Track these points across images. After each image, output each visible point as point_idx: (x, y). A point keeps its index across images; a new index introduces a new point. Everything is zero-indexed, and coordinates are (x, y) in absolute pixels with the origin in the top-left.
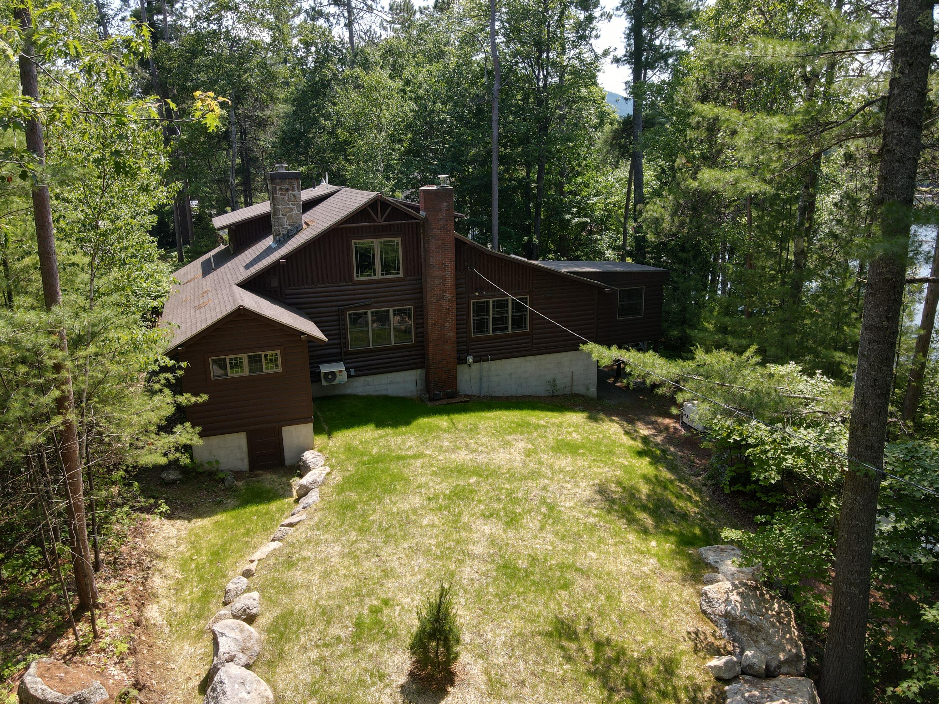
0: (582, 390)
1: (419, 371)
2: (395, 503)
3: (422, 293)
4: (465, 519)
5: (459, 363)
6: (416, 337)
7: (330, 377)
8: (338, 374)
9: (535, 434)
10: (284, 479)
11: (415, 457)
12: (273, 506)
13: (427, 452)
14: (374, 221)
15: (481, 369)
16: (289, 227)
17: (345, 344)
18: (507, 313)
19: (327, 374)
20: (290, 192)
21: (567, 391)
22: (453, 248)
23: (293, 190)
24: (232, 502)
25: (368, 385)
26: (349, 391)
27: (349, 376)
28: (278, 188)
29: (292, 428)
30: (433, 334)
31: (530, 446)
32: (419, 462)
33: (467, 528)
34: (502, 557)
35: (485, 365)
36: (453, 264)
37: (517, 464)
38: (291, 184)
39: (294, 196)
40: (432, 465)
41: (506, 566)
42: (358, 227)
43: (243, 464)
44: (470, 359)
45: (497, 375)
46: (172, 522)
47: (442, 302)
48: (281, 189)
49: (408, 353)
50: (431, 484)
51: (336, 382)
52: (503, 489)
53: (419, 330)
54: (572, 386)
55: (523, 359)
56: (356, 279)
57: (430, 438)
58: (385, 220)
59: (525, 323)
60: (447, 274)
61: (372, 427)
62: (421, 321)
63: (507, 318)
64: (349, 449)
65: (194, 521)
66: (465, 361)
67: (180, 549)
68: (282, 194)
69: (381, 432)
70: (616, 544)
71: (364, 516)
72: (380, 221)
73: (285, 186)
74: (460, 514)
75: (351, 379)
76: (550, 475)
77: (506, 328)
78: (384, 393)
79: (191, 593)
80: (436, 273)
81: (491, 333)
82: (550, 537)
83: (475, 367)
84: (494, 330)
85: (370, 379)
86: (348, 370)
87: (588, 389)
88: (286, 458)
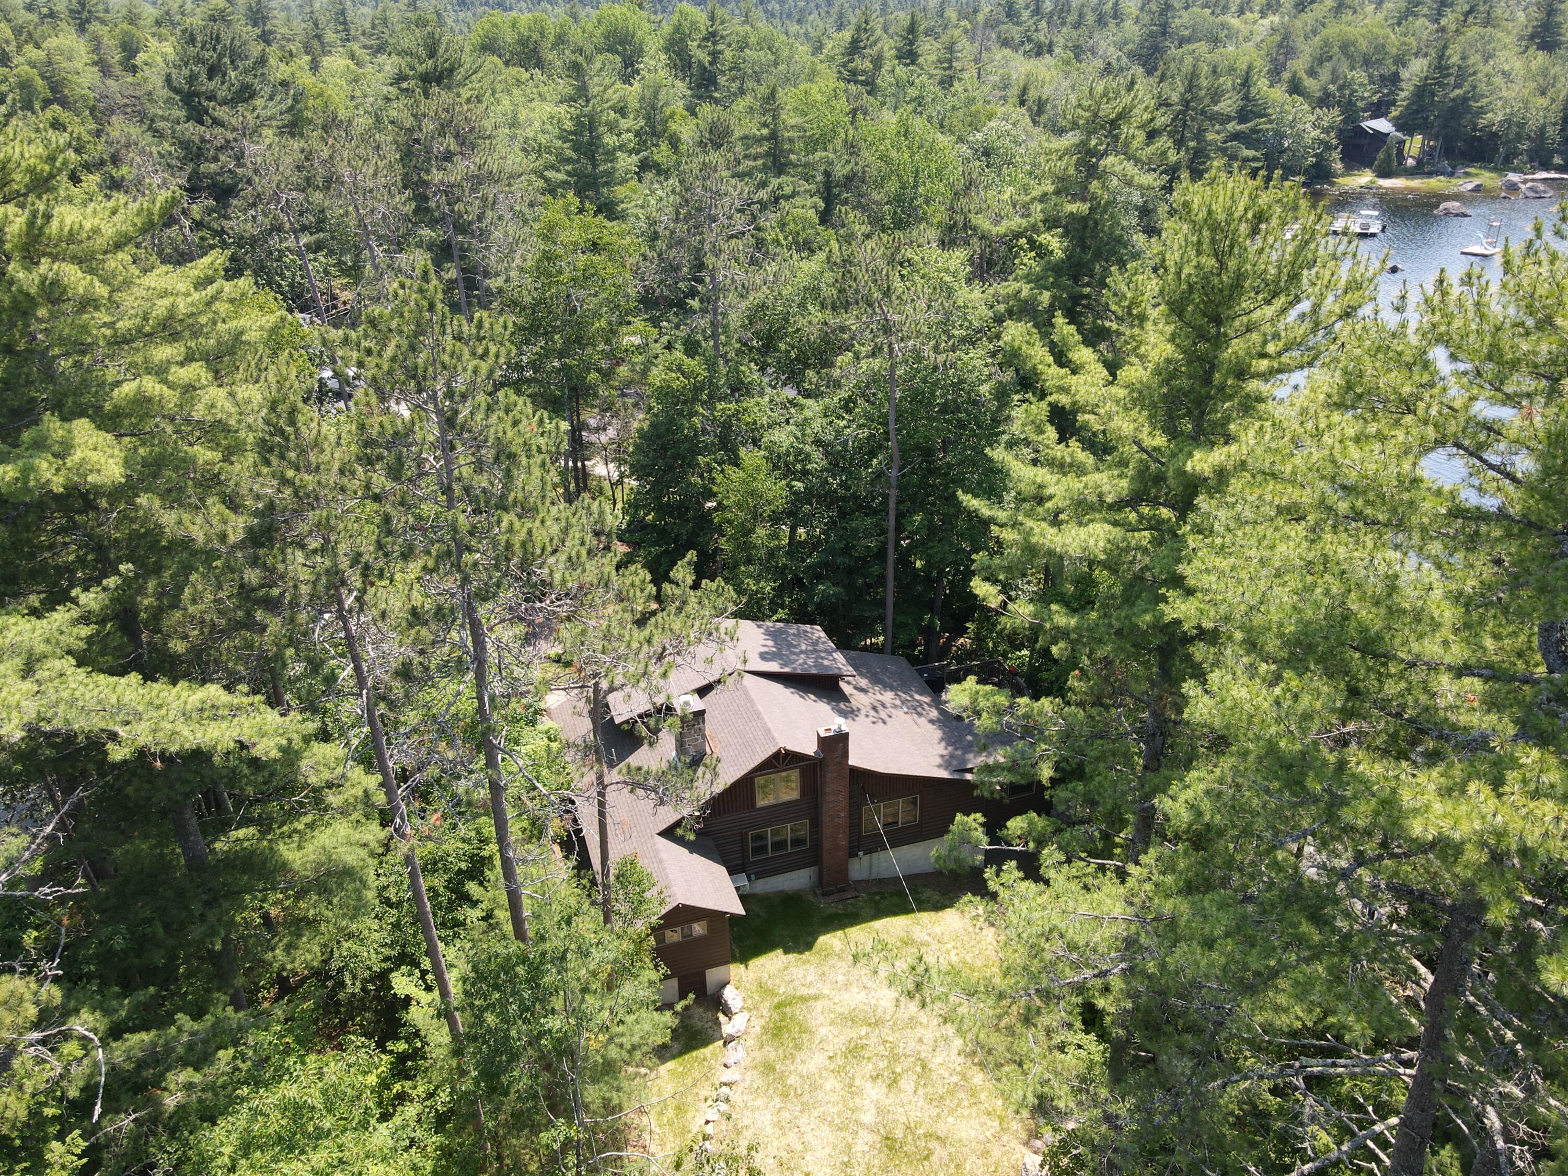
1: (813, 868)
3: (817, 807)
4: (858, 1082)
5: (850, 858)
6: (811, 841)
10: (709, 1014)
11: (816, 998)
13: (826, 991)
14: (777, 767)
15: (871, 859)
16: (695, 753)
17: (746, 856)
18: (898, 811)
20: (696, 726)
22: (847, 777)
23: (698, 724)
25: (767, 885)
26: (749, 891)
27: (750, 882)
29: (711, 971)
32: (819, 1006)
33: (860, 1092)
34: (885, 1127)
35: (875, 855)
36: (847, 788)
38: (696, 720)
39: (700, 729)
40: (830, 1011)
42: (762, 773)
44: (861, 853)
45: (886, 862)
47: (837, 819)
48: (687, 726)
49: (803, 856)
50: (830, 1037)
52: (887, 1041)
53: (813, 836)
55: (914, 845)
56: (758, 806)
57: (826, 968)
58: (786, 765)
62: (815, 830)
63: (897, 815)
64: (762, 986)
66: (856, 856)
69: (787, 959)
72: (782, 767)
73: (692, 724)
74: (854, 1077)
77: (897, 823)
78: (781, 888)
80: (832, 798)
81: (881, 829)
83: (866, 858)
85: (768, 879)
86: (749, 877)
88: (708, 990)
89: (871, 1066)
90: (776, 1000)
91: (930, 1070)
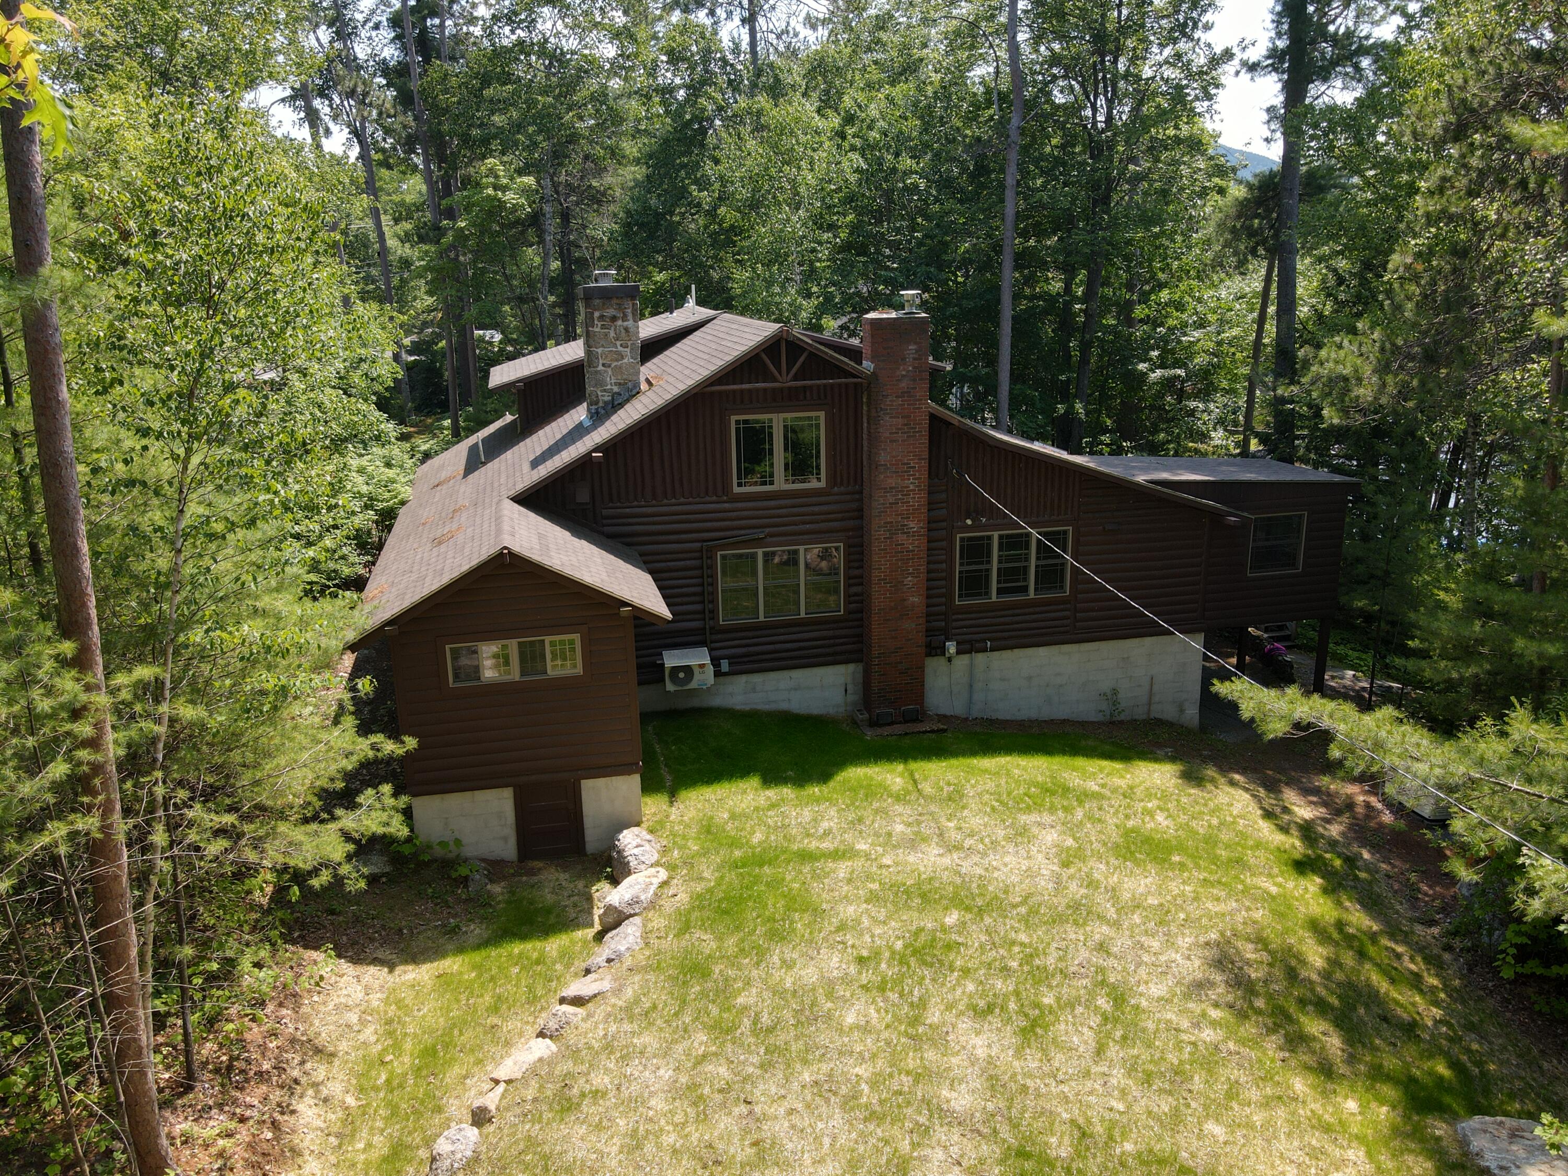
0: (1168, 713)
1: (851, 667)
2: (788, 965)
3: (861, 517)
4: (934, 1016)
5: (929, 654)
6: (848, 602)
7: (682, 675)
8: (696, 671)
9: (1079, 814)
10: (580, 884)
11: (837, 855)
12: (553, 945)
13: (862, 846)
14: (775, 380)
15: (971, 666)
16: (616, 389)
17: (711, 612)
18: (1027, 559)
19: (676, 670)
20: (619, 323)
21: (1140, 713)
22: (925, 433)
23: (625, 318)
24: (476, 930)
25: (754, 690)
26: (717, 701)
27: (718, 674)
28: (597, 314)
29: (601, 782)
30: (879, 598)
31: (1070, 842)
32: (843, 869)
33: (939, 1039)
34: (1015, 1126)
35: (980, 658)
36: (925, 464)
37: (1045, 884)
38: (620, 308)
39: (627, 330)
40: (869, 877)
41: (1022, 1154)
42: (742, 391)
43: (508, 849)
44: (951, 647)
45: (1002, 680)
46: (360, 969)
47: (901, 538)
48: (602, 317)
49: (831, 633)
50: (866, 922)
51: (693, 685)
52: (1013, 943)
53: (854, 590)
54: (1150, 704)
55: (1054, 649)
56: (737, 490)
57: (868, 814)
58: (795, 378)
59: (1062, 580)
60: (911, 483)
61: (754, 782)
62: (857, 572)
63: (1026, 569)
64: (709, 830)
65: (399, 969)
66: (942, 651)
67: (361, 1037)
68: (603, 327)
69: (772, 793)
70: (1266, 1104)
71: (724, 993)
72: (785, 380)
73: (610, 312)
74: (922, 1004)
75: (721, 679)
76: (1112, 913)
77: (1025, 589)
78: (784, 706)
79: (369, 1145)
80: (891, 482)
81: (994, 598)
82: (1118, 1077)
83: (962, 662)
84: (1000, 591)
85: (757, 679)
86: (715, 661)
87: (1182, 711)
88: (587, 838)
89: (971, 987)
90: (739, 854)
91: (1137, 1007)
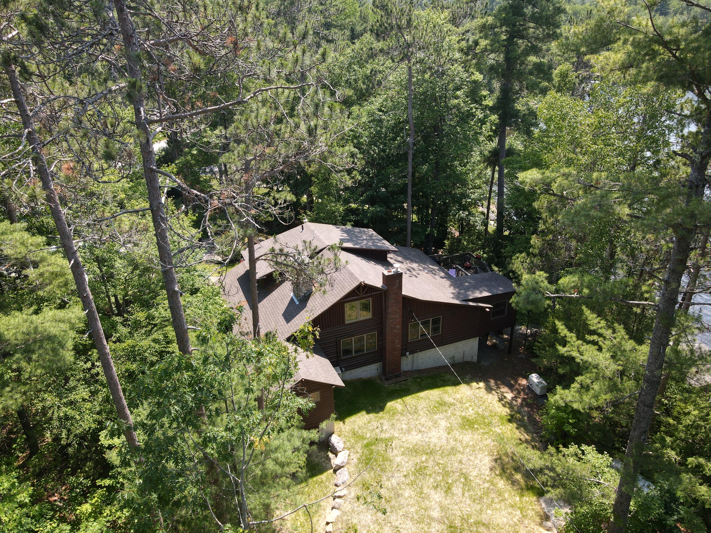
0: (468, 359)
1: (379, 363)
2: (388, 480)
3: (383, 324)
5: (402, 357)
6: (378, 347)
9: (449, 412)
12: (323, 477)
13: (396, 435)
14: (358, 295)
15: (413, 357)
16: (306, 292)
17: (339, 356)
18: (429, 326)
21: (461, 360)
22: (401, 302)
25: (351, 374)
31: (449, 425)
33: (428, 497)
34: (448, 518)
35: (416, 355)
37: (444, 441)
41: (451, 527)
42: (349, 300)
44: (407, 353)
45: (422, 359)
47: (394, 331)
49: (373, 355)
52: (439, 464)
53: (380, 343)
54: (463, 358)
56: (346, 323)
57: (395, 421)
59: (439, 330)
60: (397, 316)
62: (381, 338)
64: (354, 434)
66: (405, 355)
72: (362, 295)
75: (342, 373)
80: (391, 317)
81: (420, 338)
83: (410, 356)
85: (352, 371)
86: (341, 369)
87: (473, 358)
89: (432, 480)
90: (365, 442)
91: (470, 480)
